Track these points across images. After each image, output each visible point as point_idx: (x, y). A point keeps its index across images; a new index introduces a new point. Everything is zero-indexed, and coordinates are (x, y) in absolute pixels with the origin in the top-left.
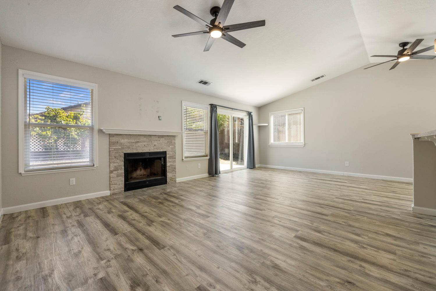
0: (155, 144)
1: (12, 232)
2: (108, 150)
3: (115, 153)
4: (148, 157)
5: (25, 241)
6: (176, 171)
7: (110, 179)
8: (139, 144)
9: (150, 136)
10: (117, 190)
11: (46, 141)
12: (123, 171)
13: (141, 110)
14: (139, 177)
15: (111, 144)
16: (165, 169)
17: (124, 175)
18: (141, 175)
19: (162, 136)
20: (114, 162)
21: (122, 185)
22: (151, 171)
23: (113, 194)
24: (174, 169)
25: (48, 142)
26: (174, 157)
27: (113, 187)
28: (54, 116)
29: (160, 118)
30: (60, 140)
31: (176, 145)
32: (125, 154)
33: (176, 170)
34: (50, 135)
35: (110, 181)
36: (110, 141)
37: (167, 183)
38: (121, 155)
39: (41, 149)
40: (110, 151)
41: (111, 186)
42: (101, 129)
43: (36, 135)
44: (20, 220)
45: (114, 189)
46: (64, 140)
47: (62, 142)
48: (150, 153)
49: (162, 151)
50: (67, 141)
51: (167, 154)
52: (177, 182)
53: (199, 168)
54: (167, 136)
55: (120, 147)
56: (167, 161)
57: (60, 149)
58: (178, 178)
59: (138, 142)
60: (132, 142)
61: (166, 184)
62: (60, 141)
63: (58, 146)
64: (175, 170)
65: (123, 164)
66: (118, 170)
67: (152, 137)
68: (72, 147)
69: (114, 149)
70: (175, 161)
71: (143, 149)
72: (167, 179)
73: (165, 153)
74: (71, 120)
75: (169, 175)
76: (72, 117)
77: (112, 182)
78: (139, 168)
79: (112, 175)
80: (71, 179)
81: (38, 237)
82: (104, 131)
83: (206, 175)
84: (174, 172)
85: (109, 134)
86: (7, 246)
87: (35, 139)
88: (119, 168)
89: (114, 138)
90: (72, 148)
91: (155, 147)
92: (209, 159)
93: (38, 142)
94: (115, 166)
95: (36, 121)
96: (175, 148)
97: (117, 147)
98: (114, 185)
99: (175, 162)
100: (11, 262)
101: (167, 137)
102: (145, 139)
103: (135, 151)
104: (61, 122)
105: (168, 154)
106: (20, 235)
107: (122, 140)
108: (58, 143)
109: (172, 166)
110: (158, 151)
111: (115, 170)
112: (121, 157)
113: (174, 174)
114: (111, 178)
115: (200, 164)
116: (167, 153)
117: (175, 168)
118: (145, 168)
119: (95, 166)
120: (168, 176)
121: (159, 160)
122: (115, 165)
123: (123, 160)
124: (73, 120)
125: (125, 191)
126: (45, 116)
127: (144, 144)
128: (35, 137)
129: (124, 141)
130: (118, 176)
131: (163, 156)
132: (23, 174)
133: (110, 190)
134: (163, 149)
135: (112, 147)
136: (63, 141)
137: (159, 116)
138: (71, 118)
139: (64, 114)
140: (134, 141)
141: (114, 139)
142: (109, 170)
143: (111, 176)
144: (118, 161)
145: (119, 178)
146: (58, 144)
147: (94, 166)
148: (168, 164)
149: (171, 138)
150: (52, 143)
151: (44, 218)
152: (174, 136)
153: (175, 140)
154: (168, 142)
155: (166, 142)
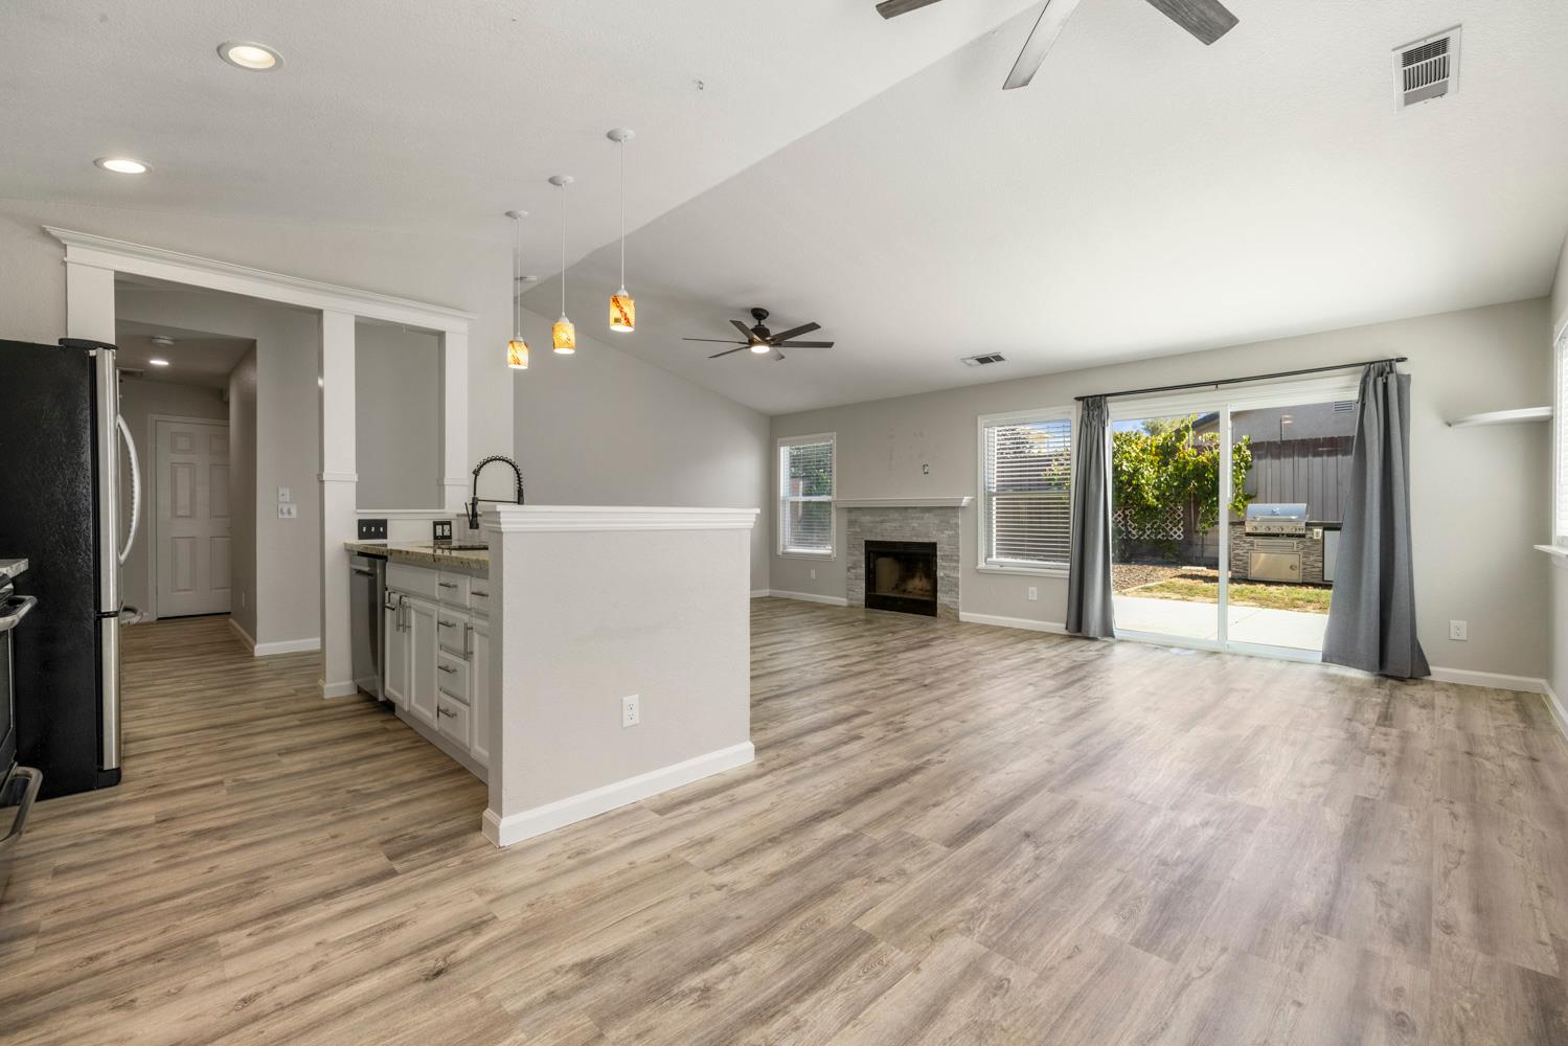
0: (914, 525)
2: (847, 533)
3: (856, 539)
6: (958, 593)
8: (886, 525)
9: (906, 508)
10: (855, 602)
12: (863, 571)
15: (851, 523)
17: (864, 577)
19: (929, 510)
20: (853, 555)
21: (862, 597)
24: (954, 587)
26: (955, 558)
29: (926, 470)
31: (962, 531)
32: (866, 541)
33: (959, 590)
35: (848, 583)
36: (849, 519)
37: (937, 614)
38: (862, 543)
40: (848, 536)
41: (848, 592)
45: (851, 599)
48: (906, 545)
49: (925, 540)
51: (938, 549)
52: (960, 618)
54: (942, 508)
55: (861, 530)
56: (938, 565)
58: (962, 611)
59: (886, 521)
60: (874, 522)
61: (935, 615)
64: (956, 589)
65: (864, 559)
66: (857, 569)
67: (910, 511)
69: (854, 532)
70: (958, 567)
71: (892, 535)
72: (938, 605)
73: (933, 546)
75: (941, 599)
77: (850, 586)
79: (849, 574)
82: (845, 503)
83: (1060, 627)
84: (952, 593)
88: (858, 565)
89: (855, 514)
91: (914, 532)
94: (854, 562)
96: (958, 537)
97: (857, 530)
98: (851, 592)
99: (958, 571)
101: (941, 511)
102: (896, 516)
103: (879, 539)
105: (940, 550)
107: (863, 519)
109: (949, 579)
110: (920, 540)
111: (854, 569)
112: (861, 547)
113: (955, 599)
114: (849, 580)
115: (1035, 588)
116: (938, 546)
117: (956, 585)
119: (833, 557)
122: (854, 559)
123: (864, 552)
125: (867, 607)
127: (894, 525)
129: (865, 520)
130: (857, 579)
131: (930, 553)
132: (780, 556)
133: (847, 598)
134: (929, 536)
135: (852, 530)
137: (924, 466)
140: (879, 519)
141: (854, 516)
142: (846, 567)
143: (848, 577)
144: (858, 553)
145: (858, 582)
147: (831, 556)
148: (940, 574)
149: (947, 513)
152: (955, 509)
153: (957, 517)
154: (941, 522)
155: (937, 522)
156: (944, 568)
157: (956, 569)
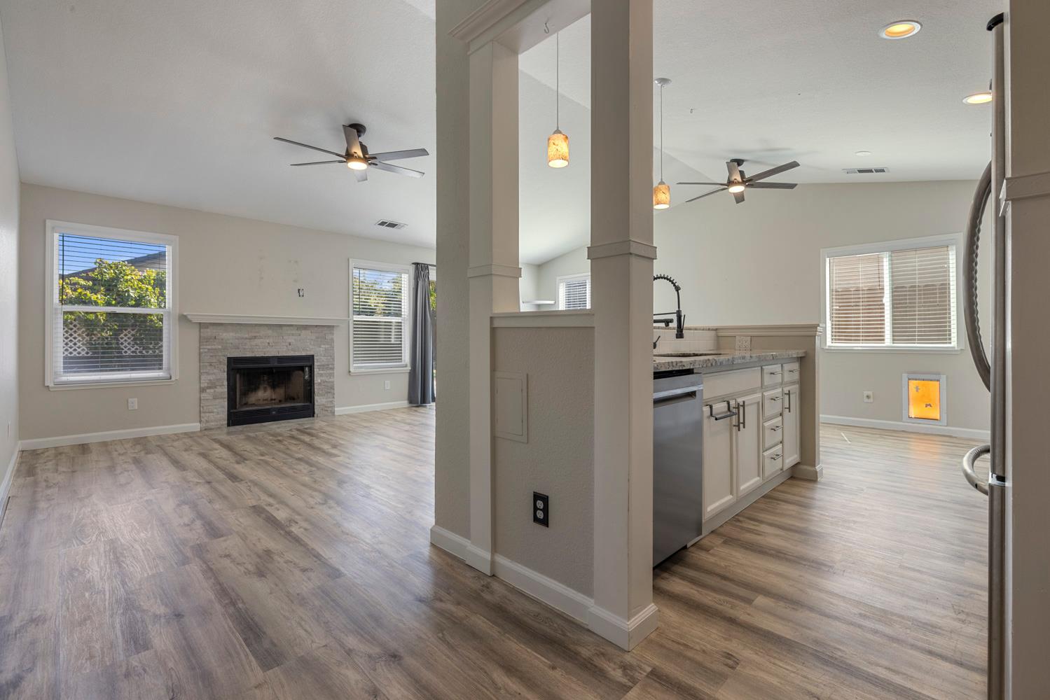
0: (290, 341)
1: (37, 467)
2: (198, 351)
3: (211, 356)
4: (276, 364)
5: (56, 474)
6: (334, 394)
7: (200, 403)
8: (257, 341)
9: (281, 326)
10: (213, 423)
11: (94, 335)
12: (226, 390)
13: (262, 278)
14: (261, 402)
15: (202, 341)
16: (311, 389)
17: (226, 396)
18: (266, 400)
19: (306, 327)
20: (208, 373)
21: (224, 415)
22: (285, 392)
23: (206, 429)
24: (330, 389)
25: (99, 335)
26: (330, 366)
27: (205, 416)
28: (112, 279)
29: (301, 294)
30: (125, 332)
31: (336, 344)
32: (229, 359)
33: (335, 392)
34: (104, 320)
35: (200, 406)
36: (202, 335)
37: (315, 415)
38: (221, 360)
39: (83, 350)
40: (200, 354)
41: (202, 415)
42: (185, 314)
43: (73, 321)
44: (48, 456)
45: (207, 422)
46: (133, 332)
47: (129, 335)
48: (281, 359)
49: (304, 354)
50: (141, 335)
51: (315, 361)
52: (336, 414)
53: (386, 388)
54: (317, 326)
55: (220, 347)
56: (315, 373)
57: (126, 352)
58: (337, 407)
59: (255, 337)
60: (243, 338)
61: (313, 416)
62: (126, 335)
63: (122, 344)
64: (332, 391)
65: (226, 378)
66: (216, 387)
67: (285, 328)
68: (151, 346)
69: (208, 349)
70: (334, 373)
71: (264, 350)
72: (316, 407)
73: (311, 358)
74: (150, 288)
75: (319, 400)
76: (152, 282)
77: (205, 408)
78: (262, 387)
79: (203, 395)
80: (130, 400)
81: (73, 472)
82: (189, 317)
83: (405, 403)
84: (329, 394)
85: (200, 323)
86: (32, 478)
87: (71, 329)
88: (217, 384)
89: (208, 330)
90: (151, 349)
91: (290, 347)
92: (410, 373)
93: (79, 335)
94: (210, 380)
95: (75, 290)
96: (333, 350)
97: (213, 347)
98: (207, 414)
99: (334, 376)
100: (40, 489)
101: (316, 329)
102: (270, 332)
103: (248, 354)
104: (128, 291)
105: (317, 361)
106: (49, 470)
107: (224, 334)
108: (122, 338)
109: (325, 384)
110: (297, 354)
111: (210, 388)
112: (220, 364)
113: (330, 400)
114: (202, 401)
115: (389, 382)
116: (315, 358)
117: (332, 388)
118: (274, 387)
119: (173, 379)
120: (317, 401)
121: (301, 372)
122: (211, 377)
123: (226, 370)
124: (154, 289)
125: (229, 425)
126: (94, 280)
127: (268, 341)
128: (71, 326)
129: (228, 336)
130: (215, 398)
131: (308, 364)
132: (53, 388)
133: (200, 422)
134: (307, 350)
135: (205, 347)
136: (133, 335)
137: (299, 290)
138: (149, 284)
139: (134, 275)
140: (247, 336)
141: (208, 332)
142: (198, 387)
143: (202, 398)
144: (215, 371)
145: (218, 401)
146: (122, 341)
147: (171, 379)
148: (317, 380)
149: (324, 330)
150: (107, 338)
151: (84, 454)
152: (331, 327)
153: (333, 334)
154: (317, 338)
155: (314, 338)
156: (321, 375)
157: (332, 375)
